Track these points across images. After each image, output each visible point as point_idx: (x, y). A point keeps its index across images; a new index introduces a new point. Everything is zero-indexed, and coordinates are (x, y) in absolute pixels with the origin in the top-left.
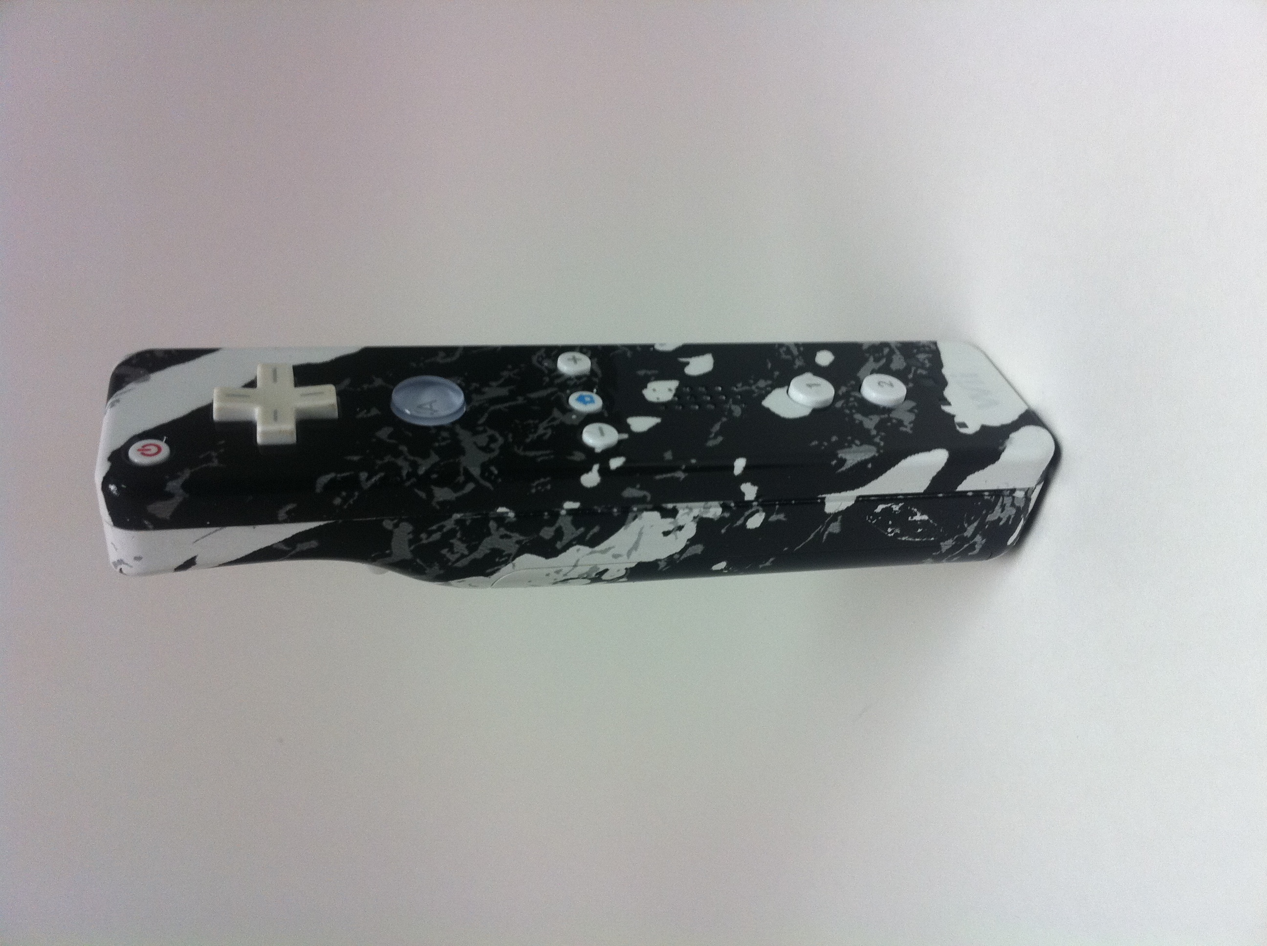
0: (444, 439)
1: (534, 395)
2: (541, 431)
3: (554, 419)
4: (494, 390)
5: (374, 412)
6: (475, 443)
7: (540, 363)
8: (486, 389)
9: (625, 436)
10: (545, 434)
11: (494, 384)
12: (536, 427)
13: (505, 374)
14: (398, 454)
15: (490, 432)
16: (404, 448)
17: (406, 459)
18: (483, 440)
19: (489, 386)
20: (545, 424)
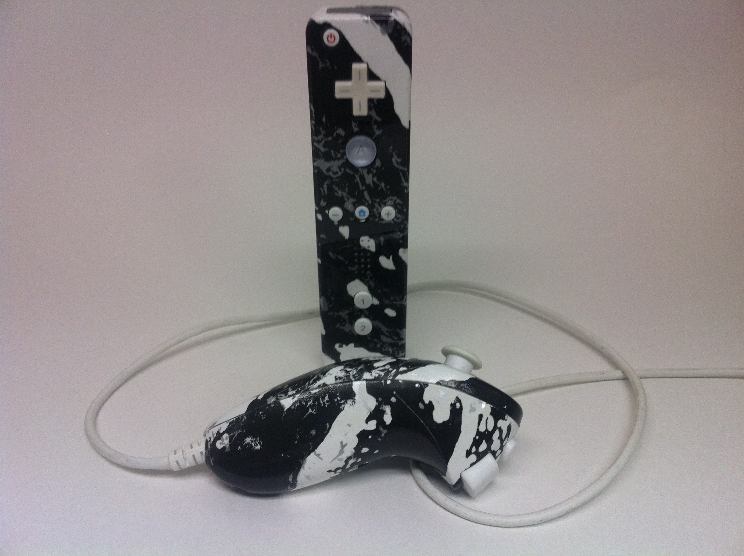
0: (336, 155)
1: (366, 194)
2: (340, 193)
3: (349, 199)
4: (369, 179)
5: (356, 129)
6: (333, 166)
7: (391, 200)
8: (371, 175)
9: (336, 223)
10: (338, 193)
11: (375, 179)
12: (342, 190)
13: (383, 185)
14: (326, 136)
15: (340, 174)
16: (330, 138)
17: (322, 140)
18: (335, 169)
19: (373, 177)
20: (344, 194)
